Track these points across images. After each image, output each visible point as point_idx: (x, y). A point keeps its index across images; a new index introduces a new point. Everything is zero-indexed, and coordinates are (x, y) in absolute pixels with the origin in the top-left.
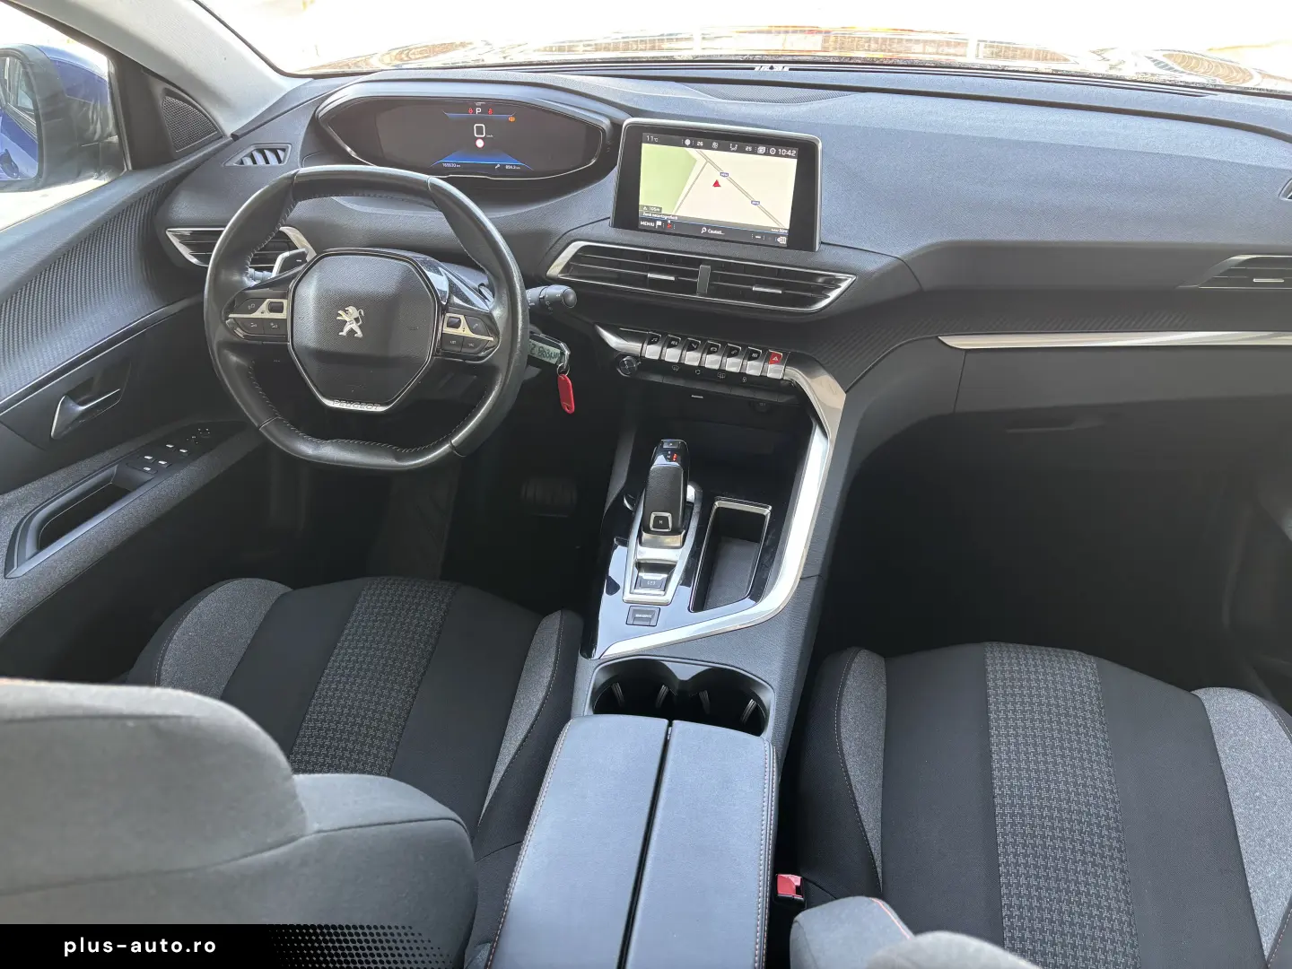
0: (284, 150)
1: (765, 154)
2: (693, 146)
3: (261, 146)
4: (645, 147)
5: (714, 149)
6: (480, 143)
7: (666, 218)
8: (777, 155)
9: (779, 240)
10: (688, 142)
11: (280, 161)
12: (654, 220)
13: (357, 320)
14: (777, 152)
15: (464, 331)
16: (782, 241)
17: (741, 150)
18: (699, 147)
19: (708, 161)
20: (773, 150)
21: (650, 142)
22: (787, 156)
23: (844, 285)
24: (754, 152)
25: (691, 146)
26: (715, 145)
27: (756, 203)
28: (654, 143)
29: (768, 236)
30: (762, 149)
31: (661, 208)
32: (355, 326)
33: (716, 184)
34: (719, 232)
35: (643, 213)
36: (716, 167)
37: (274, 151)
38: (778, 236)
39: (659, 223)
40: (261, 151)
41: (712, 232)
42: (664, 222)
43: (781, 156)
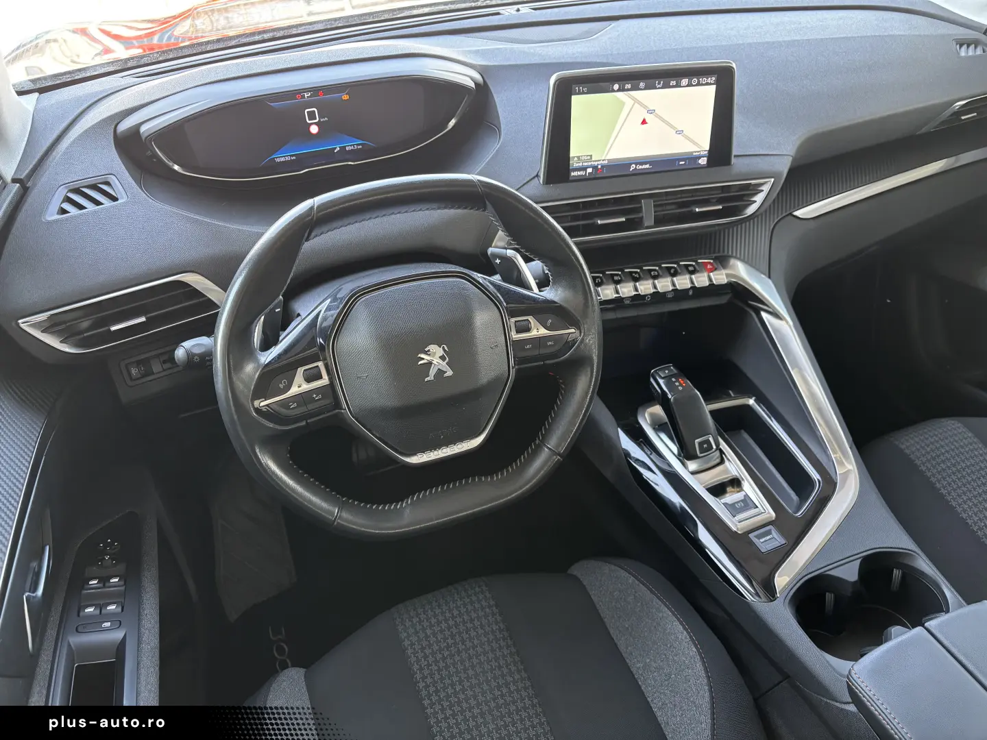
0: (108, 183)
1: (688, 86)
2: (621, 90)
3: (73, 185)
4: (574, 98)
5: (641, 89)
6: (314, 129)
7: (596, 163)
8: (699, 84)
9: (700, 161)
10: (616, 87)
11: (114, 199)
12: (585, 169)
13: (442, 358)
14: (699, 81)
15: (538, 331)
16: (703, 161)
17: (667, 86)
18: (628, 90)
19: (636, 100)
20: (695, 81)
21: (579, 93)
22: (707, 84)
23: (766, 188)
24: (678, 86)
25: (619, 90)
26: (642, 85)
27: (680, 132)
28: (583, 93)
29: (692, 158)
30: (685, 81)
31: (591, 156)
32: (443, 365)
33: (644, 122)
34: (647, 166)
35: (574, 163)
36: (645, 107)
37: (94, 187)
38: (699, 157)
39: (590, 170)
40: (77, 191)
41: (641, 167)
42: (595, 168)
43: (703, 85)
